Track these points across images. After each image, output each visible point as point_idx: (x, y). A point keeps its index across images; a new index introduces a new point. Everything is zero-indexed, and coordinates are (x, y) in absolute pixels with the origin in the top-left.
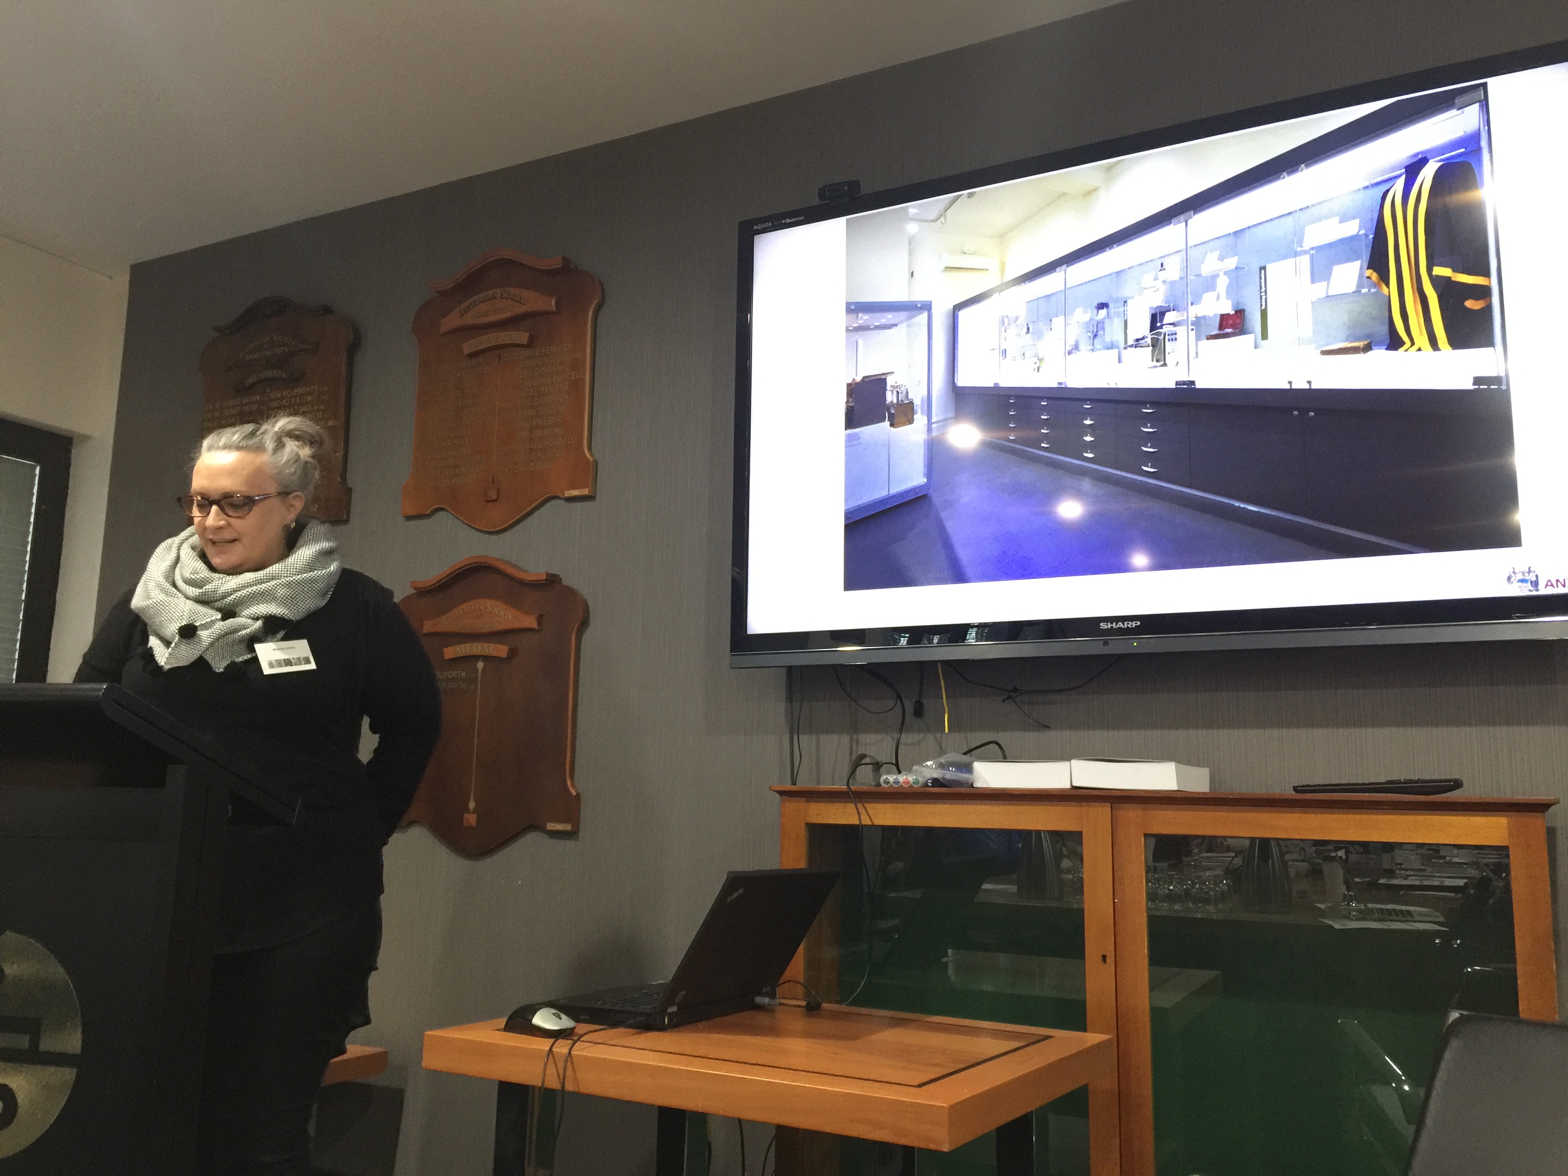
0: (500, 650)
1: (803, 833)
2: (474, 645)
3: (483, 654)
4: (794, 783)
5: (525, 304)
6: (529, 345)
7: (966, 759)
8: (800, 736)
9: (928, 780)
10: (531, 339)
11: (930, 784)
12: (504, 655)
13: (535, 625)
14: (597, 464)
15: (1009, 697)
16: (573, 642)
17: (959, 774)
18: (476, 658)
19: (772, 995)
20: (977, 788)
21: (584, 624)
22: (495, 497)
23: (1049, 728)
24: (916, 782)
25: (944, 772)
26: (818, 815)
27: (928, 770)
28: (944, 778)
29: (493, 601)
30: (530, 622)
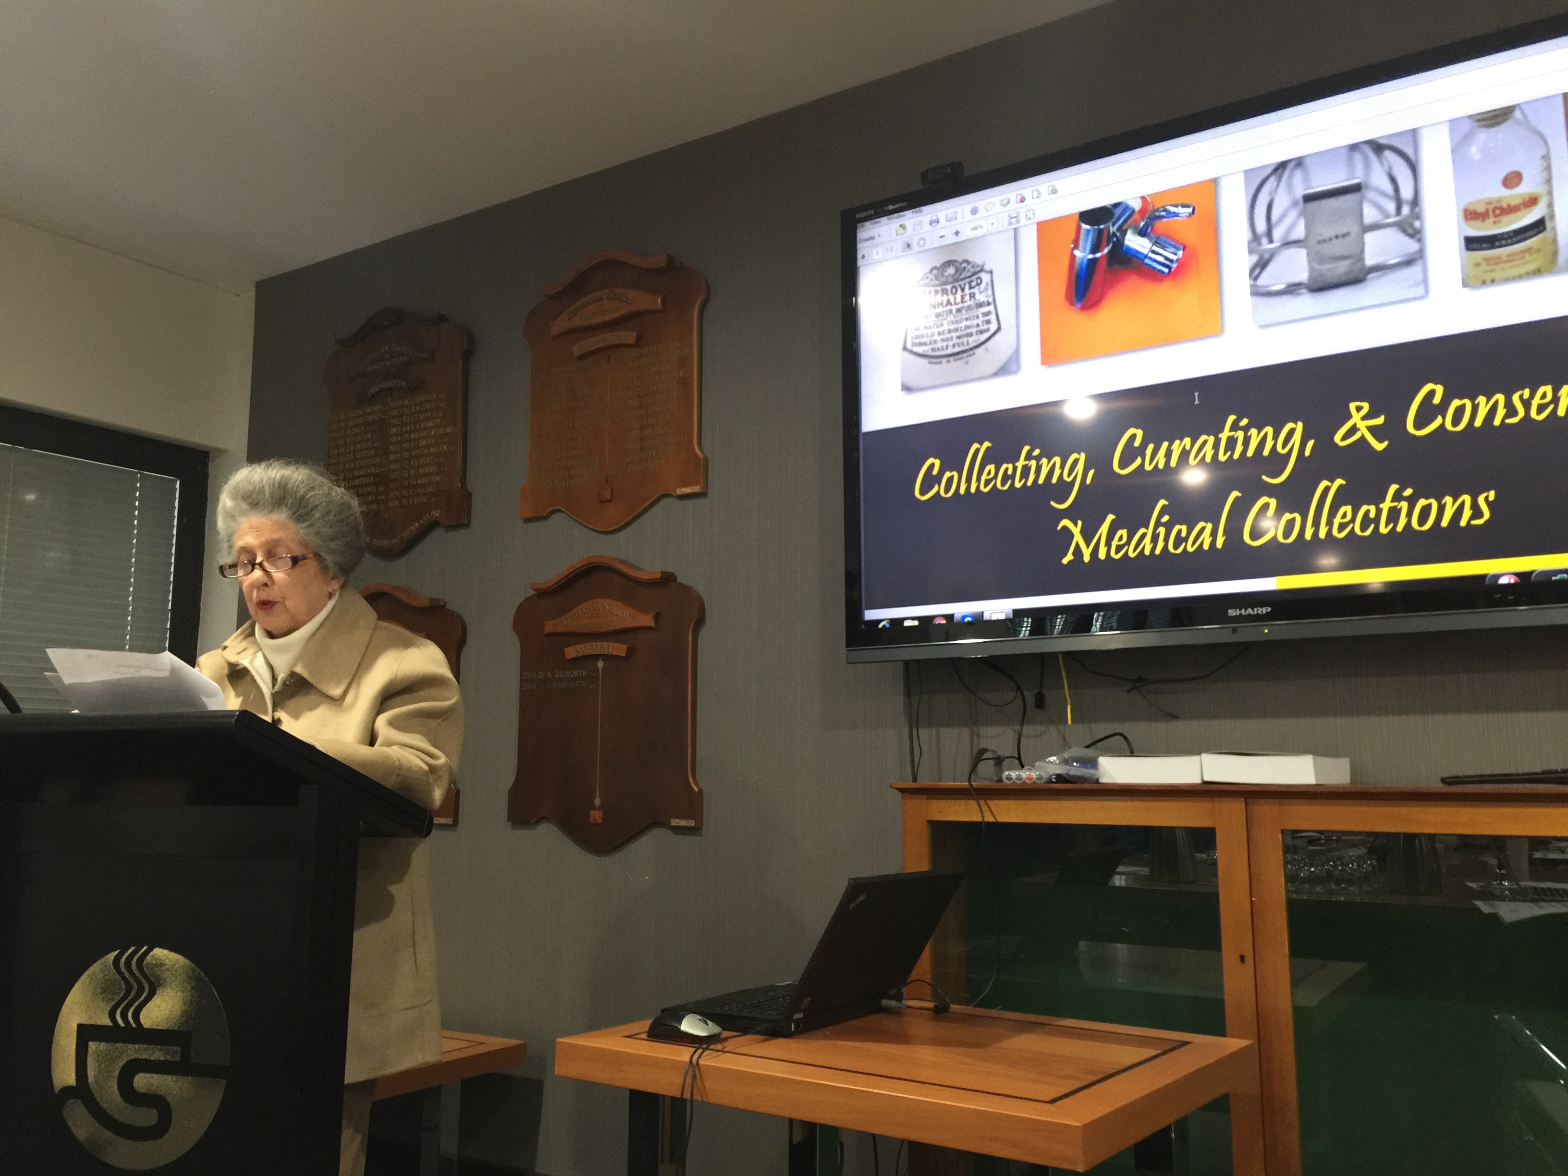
0: (618, 649)
1: (925, 832)
2: (594, 644)
3: (603, 653)
4: (915, 780)
5: (631, 304)
6: (638, 344)
7: (1090, 753)
8: (920, 730)
9: (1052, 775)
10: (639, 338)
11: (1054, 780)
12: (623, 654)
13: (653, 624)
14: (707, 460)
15: (1135, 688)
16: (690, 639)
17: (1084, 770)
18: (597, 657)
19: (899, 998)
20: (1102, 783)
21: (700, 621)
22: (609, 497)
23: (1177, 717)
24: (1040, 778)
25: (1067, 767)
26: (939, 812)
27: (1052, 765)
28: (1068, 775)
29: (610, 600)
30: (647, 620)
